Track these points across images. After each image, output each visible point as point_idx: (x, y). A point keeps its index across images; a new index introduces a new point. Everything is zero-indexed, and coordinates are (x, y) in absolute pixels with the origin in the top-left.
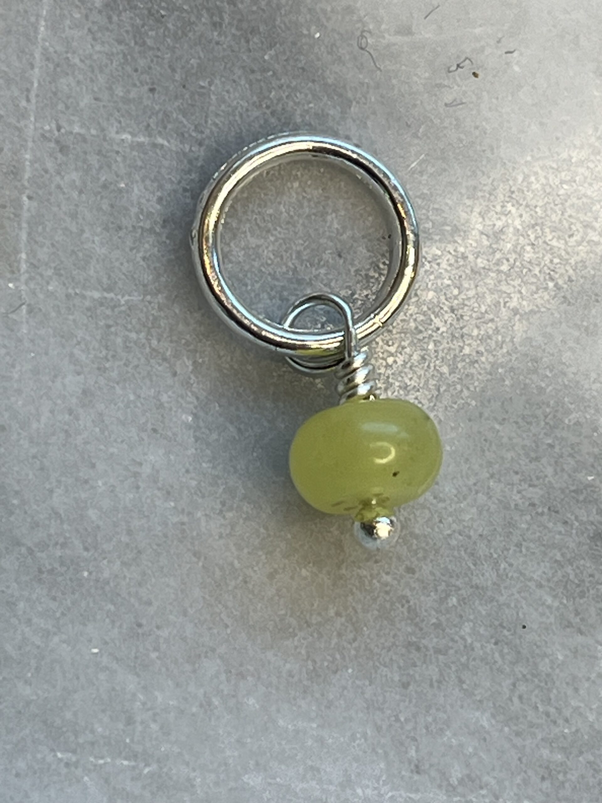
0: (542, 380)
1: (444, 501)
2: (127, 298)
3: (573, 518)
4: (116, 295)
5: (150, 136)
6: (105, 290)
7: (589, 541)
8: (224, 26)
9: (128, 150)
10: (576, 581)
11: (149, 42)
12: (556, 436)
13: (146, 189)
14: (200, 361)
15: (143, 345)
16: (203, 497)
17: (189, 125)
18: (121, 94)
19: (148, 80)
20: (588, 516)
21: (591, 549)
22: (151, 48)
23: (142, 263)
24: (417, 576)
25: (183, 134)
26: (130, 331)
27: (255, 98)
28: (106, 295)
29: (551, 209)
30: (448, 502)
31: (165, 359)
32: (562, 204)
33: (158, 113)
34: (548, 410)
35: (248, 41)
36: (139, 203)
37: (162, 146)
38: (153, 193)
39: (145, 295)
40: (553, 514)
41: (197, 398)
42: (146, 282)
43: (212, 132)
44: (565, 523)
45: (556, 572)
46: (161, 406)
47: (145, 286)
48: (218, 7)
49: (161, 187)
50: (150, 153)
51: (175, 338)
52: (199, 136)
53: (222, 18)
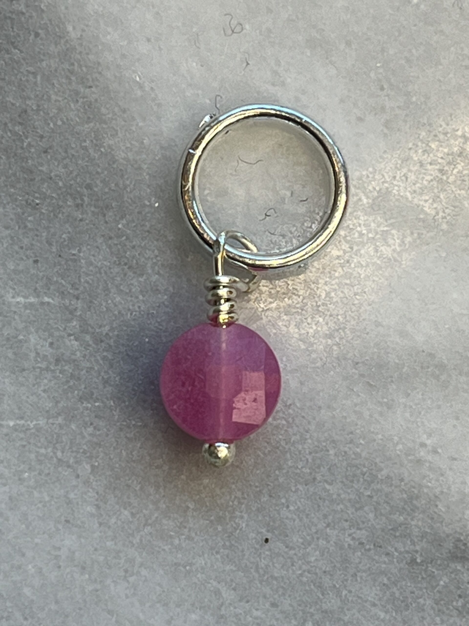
0: (358, 448)
1: (294, 549)
2: (34, 422)
3: (393, 550)
4: (26, 421)
5: (38, 296)
6: (17, 419)
7: (407, 566)
8: (85, 206)
9: (22, 310)
10: (401, 598)
11: (29, 225)
12: (373, 489)
13: (40, 338)
14: (96, 464)
15: (52, 457)
16: (110, 568)
17: (67, 285)
18: (12, 268)
19: (32, 255)
20: (404, 547)
21: (409, 572)
22: (31, 230)
23: (43, 394)
24: (280, 608)
25: (63, 293)
26: (41, 447)
27: (115, 259)
28: (18, 422)
29: (350, 315)
30: (297, 549)
31: (69, 466)
32: (358, 311)
33: (42, 278)
34: (365, 470)
35: (104, 216)
36: (36, 349)
37: (48, 303)
38: (45, 340)
39: (48, 418)
40: (378, 549)
41: (97, 493)
42: (47, 409)
43: (85, 287)
44: (387, 554)
45: (385, 592)
46: (69, 502)
47: (47, 412)
48: (78, 192)
49: (51, 335)
50: (40, 310)
51: (74, 449)
52: (76, 293)
53: (82, 200)
